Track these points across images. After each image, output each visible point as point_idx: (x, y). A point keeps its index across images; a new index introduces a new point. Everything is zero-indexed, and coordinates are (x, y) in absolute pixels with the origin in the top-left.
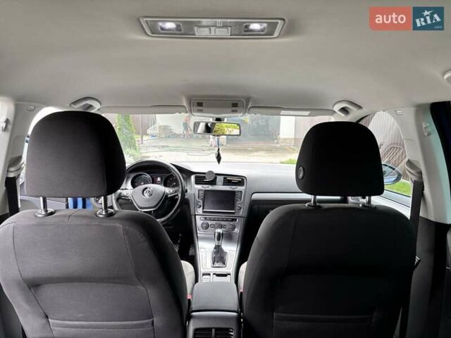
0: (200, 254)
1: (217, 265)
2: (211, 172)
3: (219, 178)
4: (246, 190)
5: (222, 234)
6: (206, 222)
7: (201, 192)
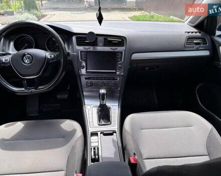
0: (87, 110)
1: (103, 123)
2: (91, 33)
3: (100, 39)
4: (125, 51)
5: (106, 94)
6: (89, 81)
7: (83, 54)
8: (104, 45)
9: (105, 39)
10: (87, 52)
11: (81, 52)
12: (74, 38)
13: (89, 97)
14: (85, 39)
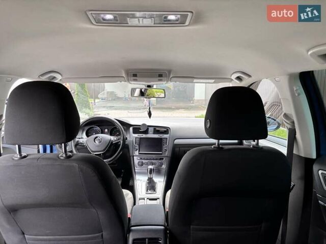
0: (137, 184)
1: (150, 192)
2: (144, 125)
3: (150, 129)
4: (169, 137)
5: (153, 169)
6: (141, 161)
7: (137, 139)
8: (154, 133)
9: (154, 129)
10: (140, 138)
11: (136, 138)
12: (131, 129)
13: (140, 173)
14: (140, 129)
